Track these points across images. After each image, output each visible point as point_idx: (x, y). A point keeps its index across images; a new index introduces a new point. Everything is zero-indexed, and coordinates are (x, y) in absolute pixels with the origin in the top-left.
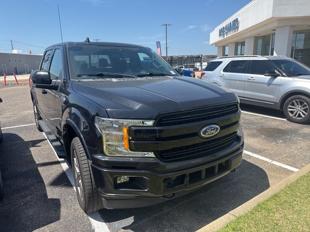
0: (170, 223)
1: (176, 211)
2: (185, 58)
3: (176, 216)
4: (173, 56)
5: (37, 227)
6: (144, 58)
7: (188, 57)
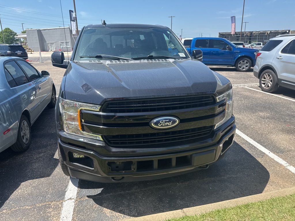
0: (129, 203)
1: (142, 194)
2: (267, 33)
3: (139, 198)
4: (252, 32)
5: (32, 178)
6: (219, 33)
7: (271, 32)
